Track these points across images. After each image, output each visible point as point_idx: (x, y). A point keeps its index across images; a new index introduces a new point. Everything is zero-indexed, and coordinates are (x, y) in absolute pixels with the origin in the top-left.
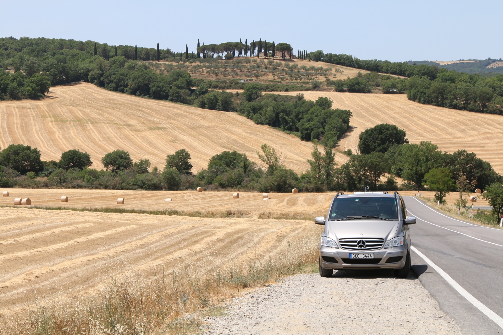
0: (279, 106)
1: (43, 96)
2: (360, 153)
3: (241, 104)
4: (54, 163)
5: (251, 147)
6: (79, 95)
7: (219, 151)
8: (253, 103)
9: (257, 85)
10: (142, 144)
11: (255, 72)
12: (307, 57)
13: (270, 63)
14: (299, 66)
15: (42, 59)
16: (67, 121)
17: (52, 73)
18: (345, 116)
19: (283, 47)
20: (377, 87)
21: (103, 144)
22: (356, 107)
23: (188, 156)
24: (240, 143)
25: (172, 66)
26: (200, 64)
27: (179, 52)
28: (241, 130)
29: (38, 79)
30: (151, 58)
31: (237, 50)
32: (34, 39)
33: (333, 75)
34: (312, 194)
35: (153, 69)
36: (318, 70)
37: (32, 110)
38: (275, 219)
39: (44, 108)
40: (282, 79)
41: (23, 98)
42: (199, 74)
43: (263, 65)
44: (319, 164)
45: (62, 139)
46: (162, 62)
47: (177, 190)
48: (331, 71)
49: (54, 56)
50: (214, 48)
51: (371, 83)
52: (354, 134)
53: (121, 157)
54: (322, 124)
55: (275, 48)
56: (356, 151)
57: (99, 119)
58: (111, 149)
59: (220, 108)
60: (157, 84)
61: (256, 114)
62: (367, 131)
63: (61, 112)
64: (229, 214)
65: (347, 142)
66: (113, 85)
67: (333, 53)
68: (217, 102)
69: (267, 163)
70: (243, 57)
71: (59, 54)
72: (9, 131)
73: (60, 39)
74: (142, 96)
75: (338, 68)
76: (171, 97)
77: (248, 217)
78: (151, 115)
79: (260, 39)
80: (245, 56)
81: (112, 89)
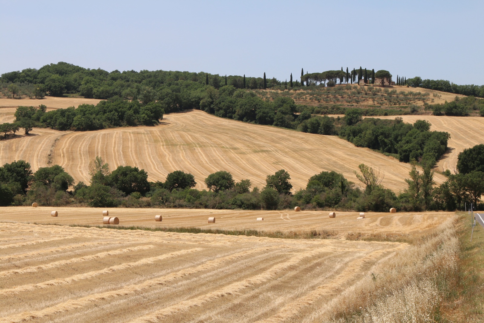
0: (379, 129)
1: (157, 122)
2: (458, 173)
3: (342, 128)
4: (160, 184)
5: (351, 168)
6: (190, 121)
7: (318, 171)
8: (353, 127)
9: (357, 110)
10: (246, 166)
11: (355, 98)
12: (405, 84)
13: (370, 89)
14: (398, 92)
15: (159, 89)
16: (177, 145)
17: (167, 102)
18: (443, 138)
19: (382, 74)
20: (474, 111)
21: (209, 166)
22: (453, 130)
23: (287, 176)
24: (340, 165)
25: (277, 93)
26: (303, 92)
27: (284, 81)
28: (341, 152)
29: (152, 107)
30: (258, 87)
31: (339, 77)
32: (153, 72)
33: (431, 100)
34: (410, 213)
35: (260, 97)
36: (417, 95)
37: (146, 135)
38: (365, 240)
39: (157, 134)
40: (381, 104)
41: (139, 125)
42: (303, 101)
43: (363, 92)
44: (418, 184)
45: (172, 161)
46: (268, 90)
47: (275, 209)
48: (429, 96)
49: (170, 86)
50: (316, 77)
51: (469, 107)
52: (452, 156)
53: (224, 178)
54: (420, 145)
55: (375, 75)
56: (455, 172)
57: (208, 143)
58: (215, 170)
59: (322, 132)
60: (263, 110)
61: (356, 137)
62: (465, 152)
63: (172, 136)
64: (314, 235)
65: (445, 163)
66: (222, 111)
67: (431, 79)
68: (319, 126)
69: (365, 183)
70: (344, 84)
71: (174, 84)
72: (123, 154)
73: (176, 71)
74: (248, 121)
75: (435, 93)
76: (276, 123)
77: (335, 238)
78: (257, 140)
79: (361, 67)
80: (346, 83)
81: (221, 115)
